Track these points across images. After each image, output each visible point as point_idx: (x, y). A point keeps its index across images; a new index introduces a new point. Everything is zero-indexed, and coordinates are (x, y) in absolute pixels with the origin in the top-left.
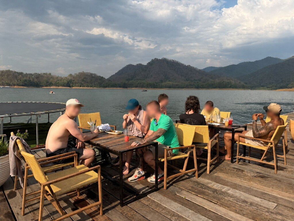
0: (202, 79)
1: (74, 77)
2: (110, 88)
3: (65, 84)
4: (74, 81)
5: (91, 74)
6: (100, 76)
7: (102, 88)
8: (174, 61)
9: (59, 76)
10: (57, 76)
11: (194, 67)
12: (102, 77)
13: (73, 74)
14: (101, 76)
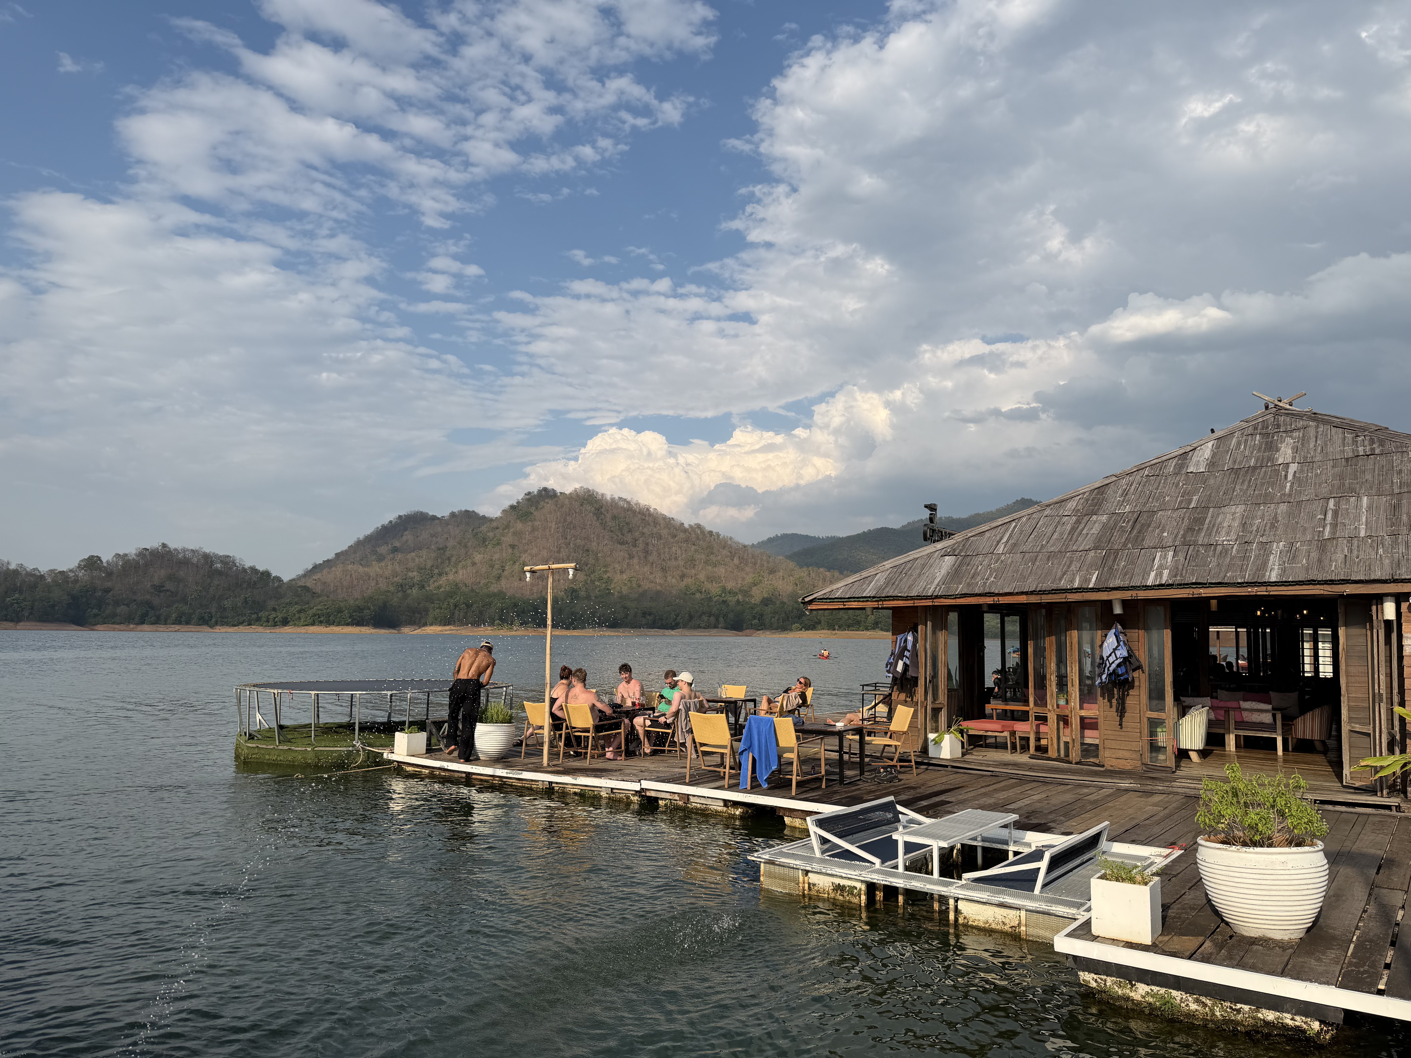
0: (754, 588)
1: (110, 574)
2: (302, 630)
3: (53, 606)
4: (111, 594)
5: (208, 558)
6: (253, 570)
7: (260, 629)
8: (628, 503)
9: (26, 565)
10: (13, 567)
11: (718, 535)
12: (267, 574)
13: (107, 557)
14: (261, 568)
